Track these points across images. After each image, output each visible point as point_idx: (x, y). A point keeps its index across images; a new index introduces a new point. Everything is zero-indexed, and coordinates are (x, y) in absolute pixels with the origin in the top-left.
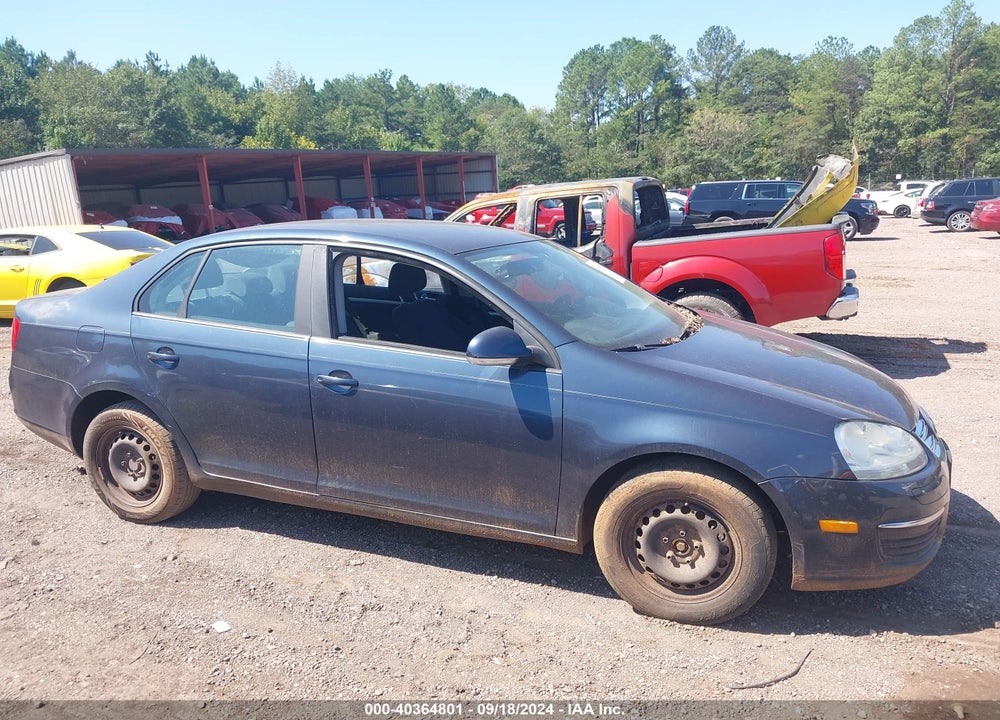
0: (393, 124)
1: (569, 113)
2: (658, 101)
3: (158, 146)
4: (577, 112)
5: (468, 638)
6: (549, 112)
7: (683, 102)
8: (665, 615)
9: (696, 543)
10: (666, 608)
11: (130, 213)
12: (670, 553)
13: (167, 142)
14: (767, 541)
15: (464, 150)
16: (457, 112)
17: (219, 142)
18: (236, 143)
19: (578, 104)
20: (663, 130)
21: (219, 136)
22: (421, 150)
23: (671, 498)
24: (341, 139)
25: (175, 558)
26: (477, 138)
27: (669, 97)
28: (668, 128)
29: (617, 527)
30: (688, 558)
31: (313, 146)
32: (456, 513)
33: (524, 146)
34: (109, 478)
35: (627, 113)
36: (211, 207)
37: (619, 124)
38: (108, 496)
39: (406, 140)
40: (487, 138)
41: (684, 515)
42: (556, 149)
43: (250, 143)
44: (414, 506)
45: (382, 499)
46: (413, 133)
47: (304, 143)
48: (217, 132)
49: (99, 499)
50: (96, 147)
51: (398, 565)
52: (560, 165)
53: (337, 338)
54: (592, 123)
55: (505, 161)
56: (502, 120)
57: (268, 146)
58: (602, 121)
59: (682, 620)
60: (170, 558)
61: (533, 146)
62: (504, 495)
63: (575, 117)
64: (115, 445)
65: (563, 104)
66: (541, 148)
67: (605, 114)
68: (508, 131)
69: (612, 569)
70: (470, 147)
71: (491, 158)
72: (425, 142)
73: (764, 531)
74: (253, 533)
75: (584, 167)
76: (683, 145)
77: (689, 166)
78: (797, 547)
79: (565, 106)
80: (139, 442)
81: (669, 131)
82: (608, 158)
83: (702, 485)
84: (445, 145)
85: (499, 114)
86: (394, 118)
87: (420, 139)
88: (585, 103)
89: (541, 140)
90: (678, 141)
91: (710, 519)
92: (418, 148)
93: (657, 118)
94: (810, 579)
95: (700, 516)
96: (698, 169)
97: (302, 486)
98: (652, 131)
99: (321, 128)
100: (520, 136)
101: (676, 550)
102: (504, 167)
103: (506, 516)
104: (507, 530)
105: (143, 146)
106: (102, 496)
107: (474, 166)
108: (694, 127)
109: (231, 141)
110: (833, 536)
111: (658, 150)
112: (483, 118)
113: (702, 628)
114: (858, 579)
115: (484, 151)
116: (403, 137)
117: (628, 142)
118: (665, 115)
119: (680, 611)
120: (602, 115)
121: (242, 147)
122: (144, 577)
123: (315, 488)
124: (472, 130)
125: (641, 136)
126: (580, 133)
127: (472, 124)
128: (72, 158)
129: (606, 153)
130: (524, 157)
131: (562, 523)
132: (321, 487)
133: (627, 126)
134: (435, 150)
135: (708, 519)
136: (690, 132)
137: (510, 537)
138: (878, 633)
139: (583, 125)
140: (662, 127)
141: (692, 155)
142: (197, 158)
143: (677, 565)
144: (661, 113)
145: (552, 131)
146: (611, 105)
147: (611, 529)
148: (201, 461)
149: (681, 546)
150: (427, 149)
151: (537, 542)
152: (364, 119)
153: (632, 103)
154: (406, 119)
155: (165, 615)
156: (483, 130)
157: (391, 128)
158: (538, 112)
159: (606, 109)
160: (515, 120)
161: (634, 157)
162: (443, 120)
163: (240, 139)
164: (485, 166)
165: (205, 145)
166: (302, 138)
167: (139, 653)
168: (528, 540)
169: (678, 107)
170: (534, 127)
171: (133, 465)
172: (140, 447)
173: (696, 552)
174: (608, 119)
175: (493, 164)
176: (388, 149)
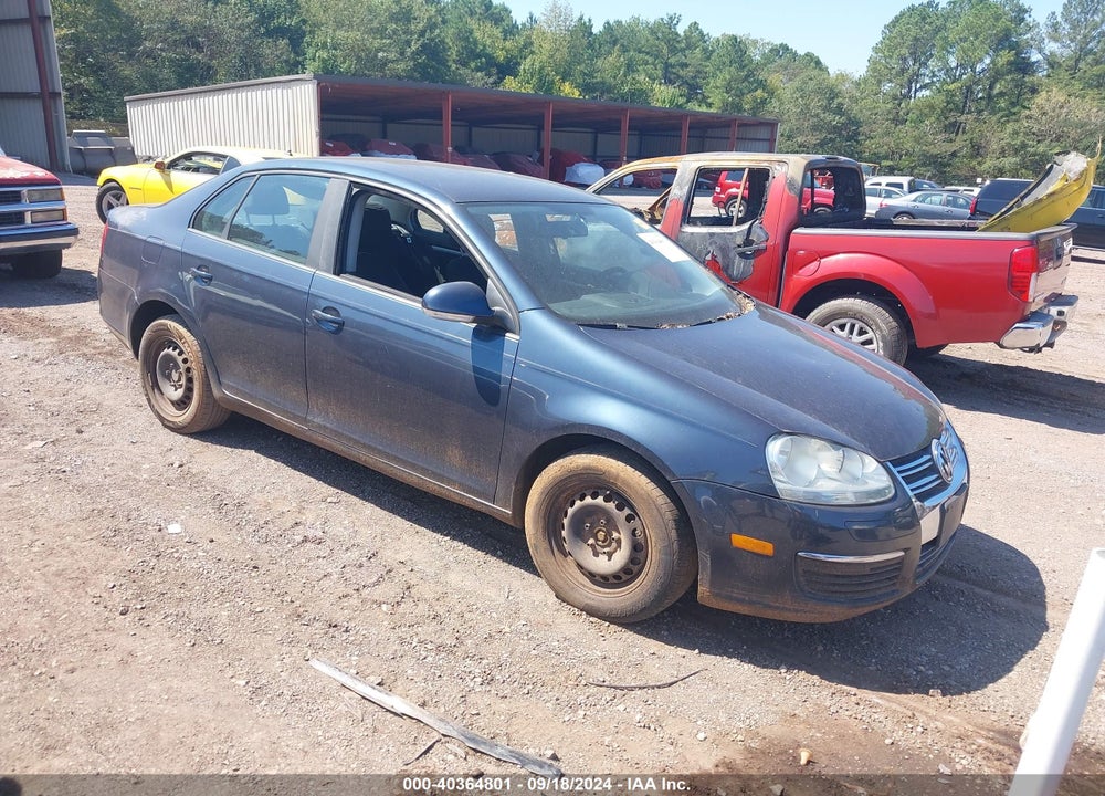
0: (672, 77)
1: (879, 82)
2: (997, 75)
3: (415, 80)
4: (891, 81)
5: (378, 583)
6: (857, 77)
7: (1026, 79)
8: (576, 603)
9: (615, 535)
10: (578, 596)
11: (368, 147)
12: (591, 541)
13: (425, 75)
14: (675, 544)
15: (746, 114)
16: (746, 69)
17: (478, 80)
18: (496, 83)
19: (894, 72)
20: (994, 112)
21: (479, 74)
22: (697, 108)
23: (594, 483)
24: (608, 89)
25: (181, 466)
26: (763, 102)
27: (1010, 72)
28: (1000, 109)
29: (545, 504)
30: (606, 550)
31: (576, 94)
32: (414, 467)
33: (817, 115)
34: (156, 385)
35: (952, 87)
36: (450, 149)
37: (940, 100)
38: (153, 401)
39: (681, 96)
40: (775, 102)
41: (604, 503)
42: (858, 123)
43: (510, 84)
44: (380, 452)
45: (356, 442)
46: (693, 90)
47: (569, 90)
48: (478, 69)
49: (146, 402)
50: (354, 75)
51: (369, 509)
52: (857, 141)
53: (339, 275)
54: (907, 96)
55: (791, 131)
56: (797, 83)
57: (529, 89)
58: (919, 94)
59: (591, 612)
60: (176, 465)
61: (829, 117)
62: (455, 456)
63: (887, 87)
64: (162, 353)
65: (874, 70)
66: (836, 120)
67: (925, 87)
68: (801, 97)
69: (536, 547)
70: (755, 110)
71: (772, 125)
72: (704, 100)
73: (674, 534)
74: (263, 458)
75: (886, 147)
76: (1016, 133)
77: (1017, 159)
78: (705, 557)
79: (877, 73)
80: (180, 354)
81: (1001, 114)
82: (918, 140)
83: (622, 474)
84: (726, 105)
85: (795, 75)
86: (674, 70)
87: (699, 96)
88: (903, 71)
89: (839, 111)
90: (1010, 127)
91: (629, 512)
92: (694, 107)
93: (990, 97)
94: (717, 595)
95: (620, 508)
96: (1028, 163)
97: (294, 418)
98: (980, 112)
99: (590, 75)
100: (816, 104)
101: (597, 540)
102: (789, 137)
103: (455, 478)
104: (454, 492)
105: (399, 78)
106: (149, 400)
107: (751, 133)
108: (1035, 112)
109: (491, 80)
110: (745, 554)
111: (982, 135)
112: (775, 79)
113: (607, 624)
114: (770, 607)
115: (769, 117)
116: (677, 91)
117: (947, 122)
118: (1001, 94)
119: (589, 602)
120: (921, 88)
121: (501, 89)
122: (145, 476)
123: (305, 421)
124: (759, 91)
125: (963, 118)
126: (889, 106)
127: (762, 84)
128: (318, 84)
129: (916, 133)
130: (815, 128)
131: (500, 493)
132: (309, 421)
133: (948, 103)
134: (713, 110)
135: (627, 511)
136: (1029, 117)
137: (457, 499)
138: (788, 669)
139: (895, 97)
140: (993, 108)
141: (1024, 146)
142: (443, 95)
143: (596, 554)
144: (998, 88)
145: (854, 100)
146: (934, 76)
147: (539, 506)
148: (223, 380)
149: (601, 535)
150: (704, 109)
151: (478, 507)
152: (640, 68)
153: (961, 76)
154: (687, 73)
155: (138, 509)
156: (773, 94)
157: (669, 82)
158: (843, 77)
159: (927, 81)
160: (812, 85)
161: (951, 141)
162: (728, 77)
163: (502, 79)
164: (763, 133)
165: (463, 82)
166: (567, 84)
167: (95, 534)
168: (471, 505)
169: (1020, 85)
170: (833, 94)
171: (175, 376)
172: (180, 359)
173: (614, 545)
174: (927, 93)
175: (773, 133)
176: (659, 105)
